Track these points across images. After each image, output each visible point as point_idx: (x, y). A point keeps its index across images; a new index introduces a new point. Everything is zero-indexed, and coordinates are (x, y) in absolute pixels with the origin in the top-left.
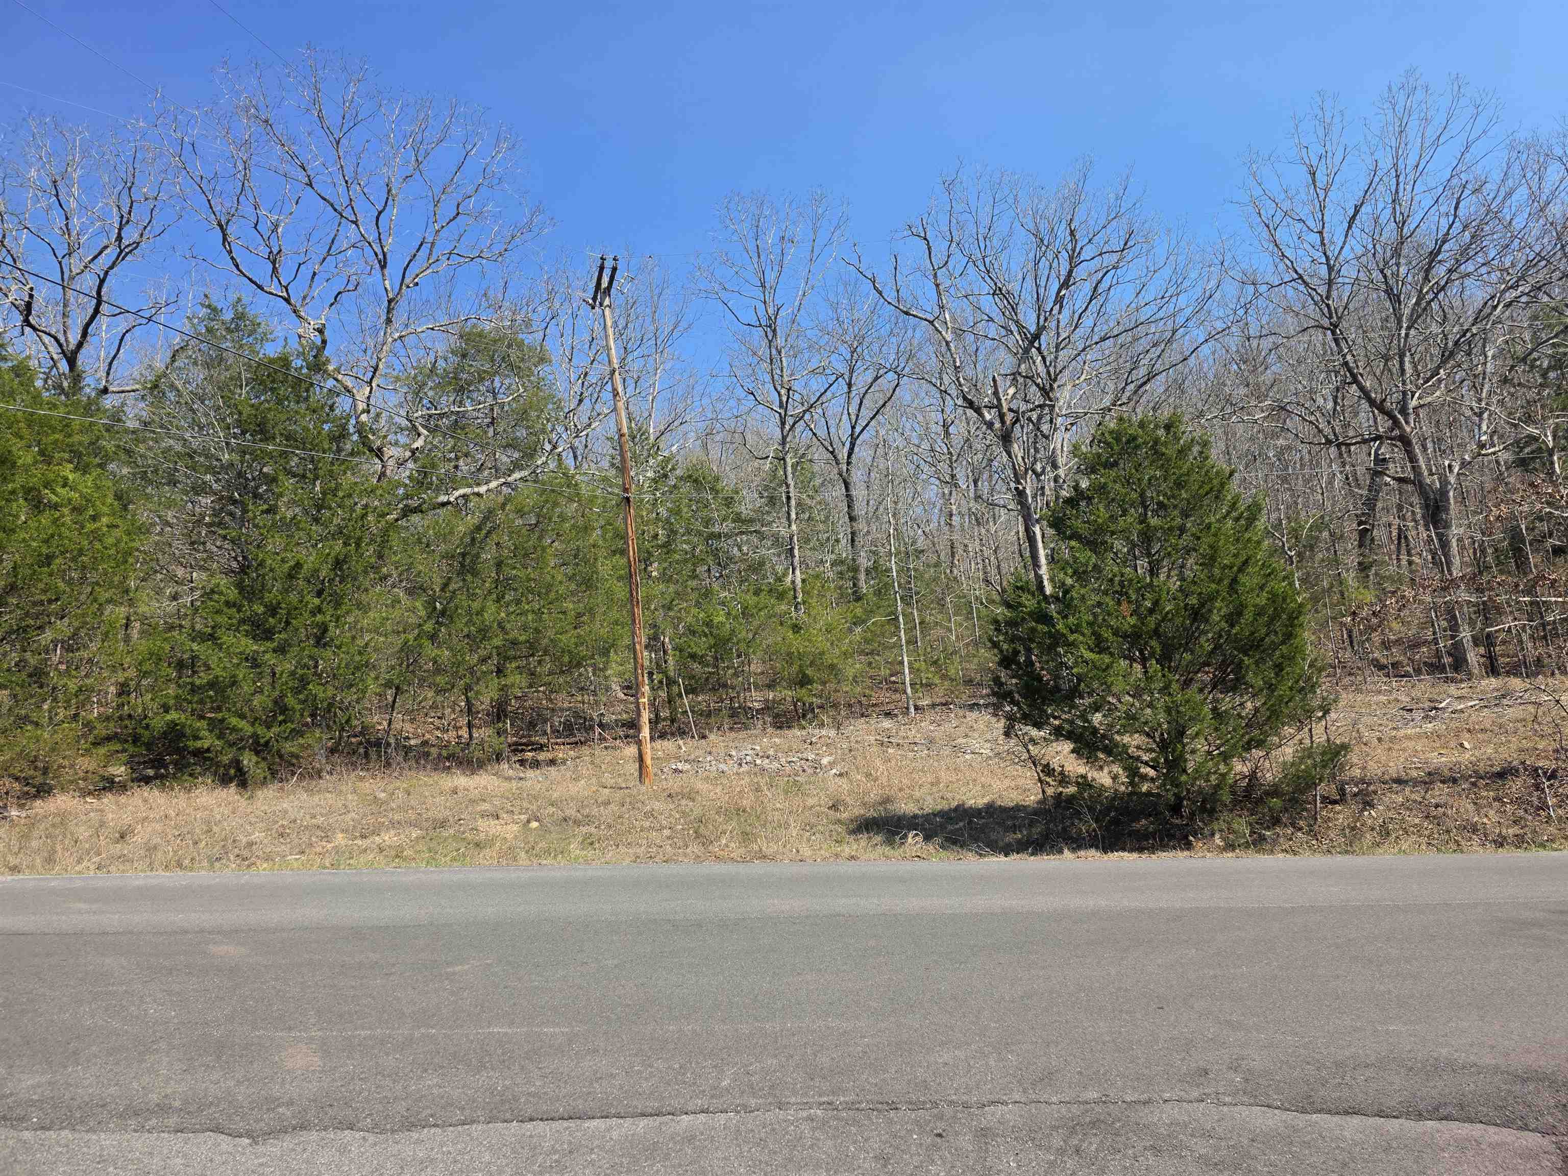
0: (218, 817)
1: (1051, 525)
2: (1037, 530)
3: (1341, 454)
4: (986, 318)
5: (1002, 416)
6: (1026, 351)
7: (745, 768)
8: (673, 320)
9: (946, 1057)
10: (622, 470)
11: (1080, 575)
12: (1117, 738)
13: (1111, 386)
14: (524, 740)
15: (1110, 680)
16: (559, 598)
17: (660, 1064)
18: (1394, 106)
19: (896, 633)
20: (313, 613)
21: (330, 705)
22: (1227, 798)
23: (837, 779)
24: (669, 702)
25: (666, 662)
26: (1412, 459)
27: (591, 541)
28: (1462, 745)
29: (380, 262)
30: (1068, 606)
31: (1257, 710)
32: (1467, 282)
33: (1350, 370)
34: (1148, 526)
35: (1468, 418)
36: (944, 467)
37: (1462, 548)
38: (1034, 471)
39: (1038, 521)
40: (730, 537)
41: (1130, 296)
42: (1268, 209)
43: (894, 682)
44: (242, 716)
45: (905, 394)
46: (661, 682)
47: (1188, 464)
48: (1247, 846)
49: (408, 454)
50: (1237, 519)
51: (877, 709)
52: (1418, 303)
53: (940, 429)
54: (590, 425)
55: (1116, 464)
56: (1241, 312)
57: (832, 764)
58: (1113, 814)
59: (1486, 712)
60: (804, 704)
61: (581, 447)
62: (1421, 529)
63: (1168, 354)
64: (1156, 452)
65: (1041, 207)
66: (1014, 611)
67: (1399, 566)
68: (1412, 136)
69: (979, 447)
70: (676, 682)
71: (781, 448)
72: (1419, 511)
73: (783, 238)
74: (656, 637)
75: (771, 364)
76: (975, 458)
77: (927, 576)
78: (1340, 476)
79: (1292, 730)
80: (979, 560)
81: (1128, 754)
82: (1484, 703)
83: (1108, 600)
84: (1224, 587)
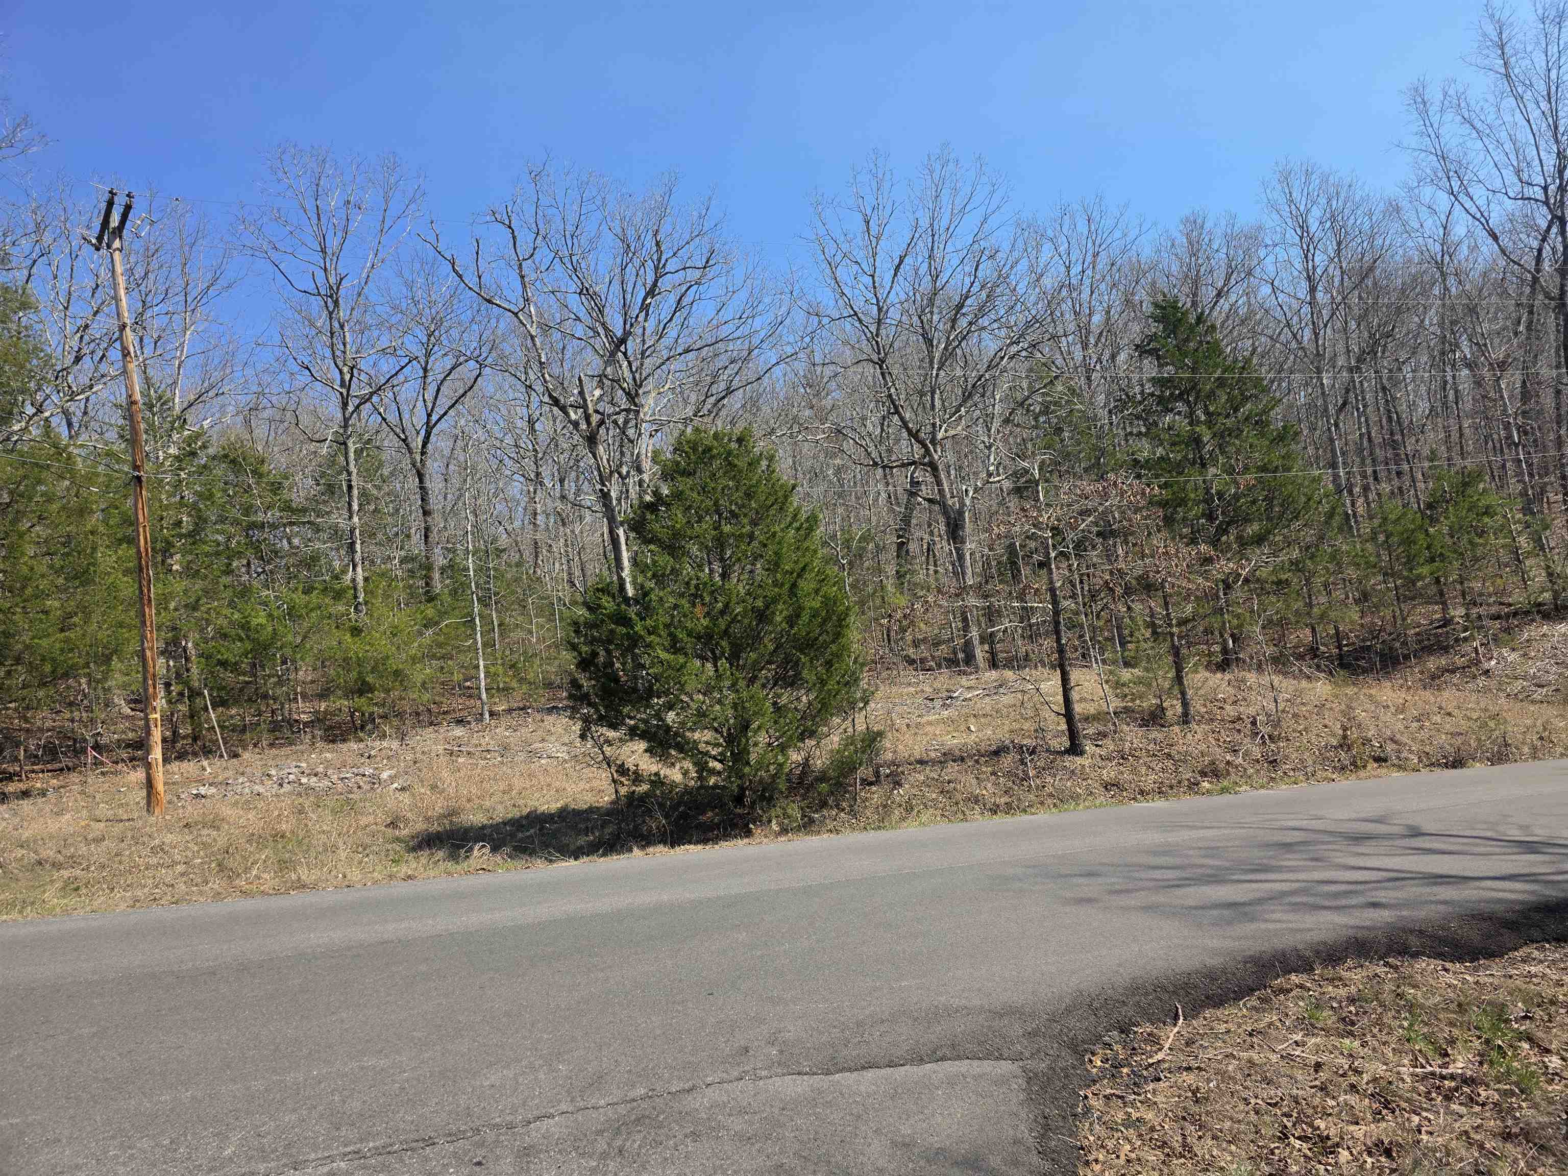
1: (632, 529)
2: (621, 532)
3: (885, 476)
4: (573, 316)
5: (587, 418)
6: (613, 354)
7: (287, 788)
8: (209, 276)
9: (494, 1078)
10: (133, 441)
11: (660, 578)
12: (688, 734)
13: (693, 398)
15: (683, 679)
16: (40, 595)
17: (145, 1144)
18: (932, 172)
19: (472, 636)
22: (782, 786)
23: (397, 794)
24: (191, 717)
25: (188, 670)
26: (939, 483)
27: (89, 527)
28: (969, 728)
30: (647, 608)
31: (810, 703)
32: (984, 334)
33: (893, 402)
34: (722, 532)
35: (981, 451)
36: (529, 463)
37: (974, 562)
38: (619, 474)
39: (622, 524)
40: (276, 528)
41: (711, 313)
42: (831, 249)
43: (469, 688)
45: (490, 383)
46: (181, 694)
47: (757, 476)
48: (798, 830)
50: (798, 529)
51: (448, 717)
52: (946, 348)
53: (525, 425)
54: (91, 387)
55: (693, 473)
56: (807, 339)
57: (393, 779)
58: (681, 809)
59: (987, 699)
60: (363, 715)
61: (79, 414)
62: (944, 543)
63: (744, 371)
64: (730, 464)
65: (628, 214)
66: (595, 613)
67: (927, 575)
68: (944, 203)
69: (565, 446)
70: (200, 694)
71: (341, 431)
72: (943, 528)
73: (349, 202)
74: (175, 642)
75: (332, 337)
76: (562, 457)
77: (509, 576)
78: (884, 495)
79: (839, 721)
80: (564, 561)
81: (698, 751)
82: (986, 692)
83: (684, 602)
84: (785, 591)
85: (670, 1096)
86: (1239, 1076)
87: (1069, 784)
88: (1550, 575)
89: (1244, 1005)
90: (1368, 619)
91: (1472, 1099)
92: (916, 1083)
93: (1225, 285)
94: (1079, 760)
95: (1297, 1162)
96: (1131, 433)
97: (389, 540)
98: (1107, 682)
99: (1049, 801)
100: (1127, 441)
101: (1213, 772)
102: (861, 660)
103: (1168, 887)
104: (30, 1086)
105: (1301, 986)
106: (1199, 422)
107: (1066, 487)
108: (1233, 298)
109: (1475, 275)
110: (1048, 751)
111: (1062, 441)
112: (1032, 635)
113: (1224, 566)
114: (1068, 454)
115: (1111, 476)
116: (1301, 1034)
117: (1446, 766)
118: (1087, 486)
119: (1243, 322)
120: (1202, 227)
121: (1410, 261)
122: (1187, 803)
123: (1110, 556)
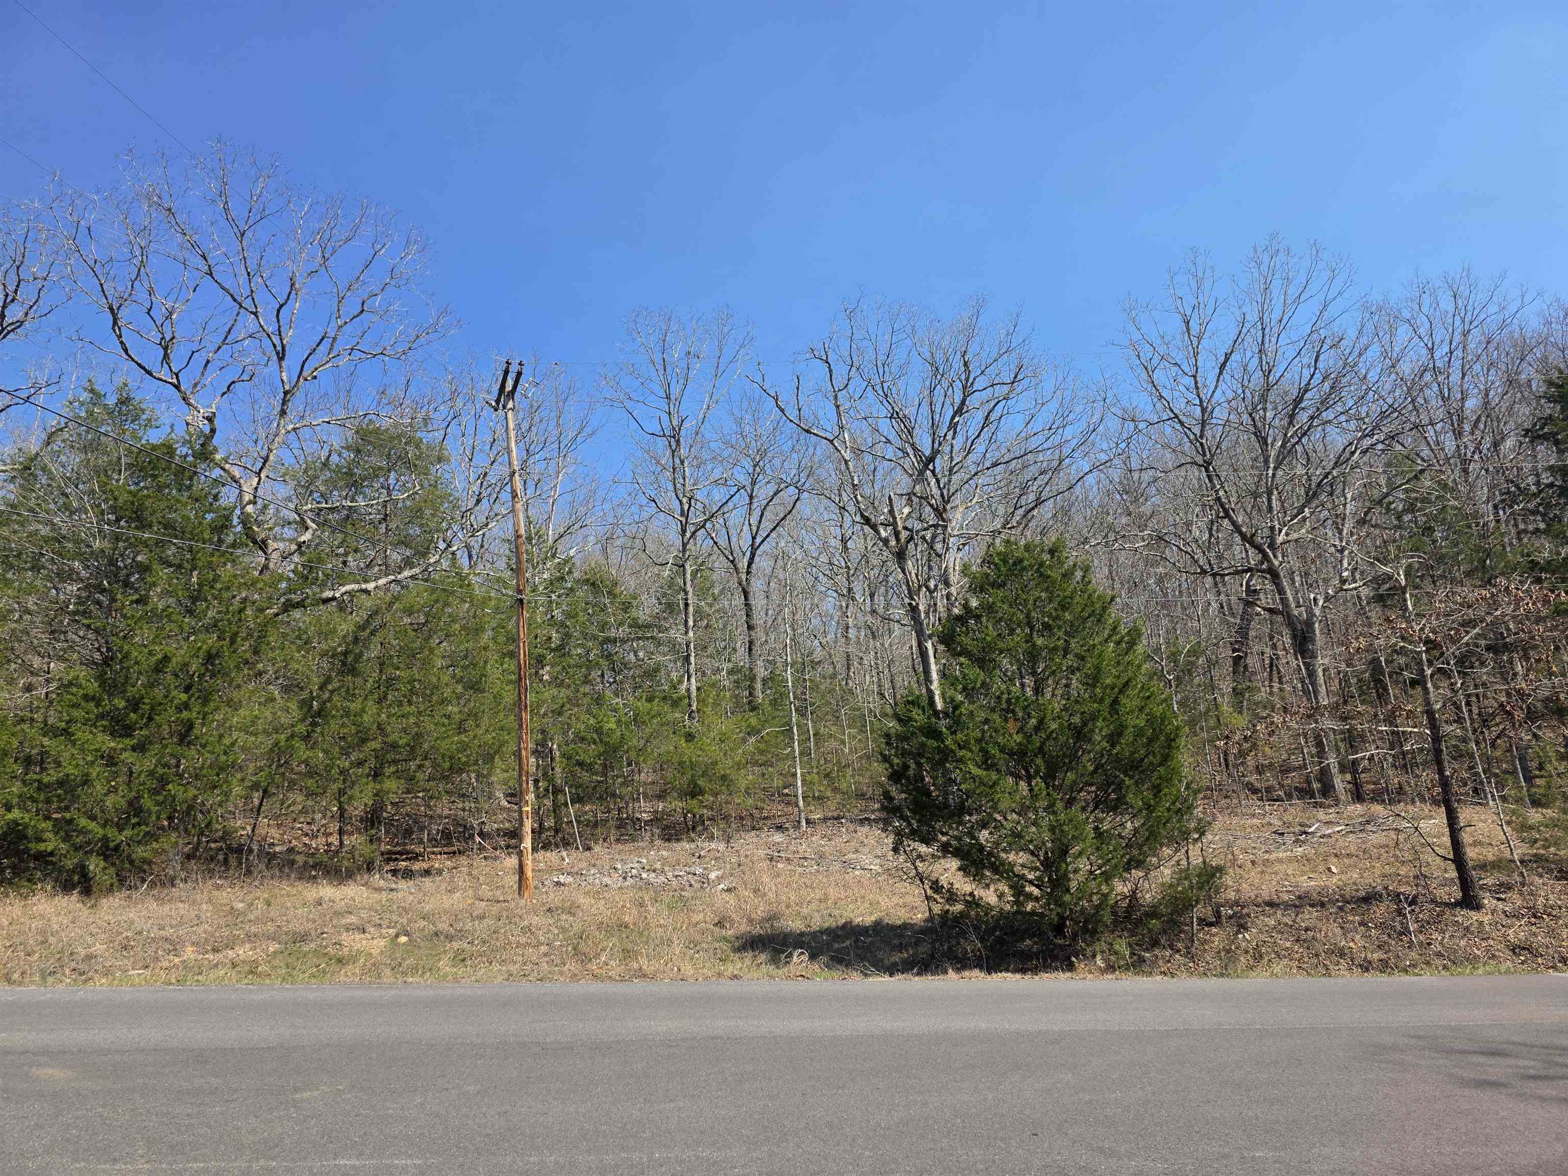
0: (56, 927)
1: (941, 641)
2: (929, 645)
3: (1216, 584)
4: (884, 439)
5: (897, 534)
6: (921, 473)
7: (630, 881)
8: (578, 425)
10: (517, 571)
11: (970, 692)
12: (1003, 855)
13: (1001, 510)
14: (399, 849)
15: (996, 797)
16: (443, 702)
18: (1259, 265)
19: (791, 744)
20: (179, 710)
21: (191, 808)
22: (1108, 918)
23: (724, 895)
24: (554, 811)
25: (553, 769)
26: (1281, 591)
27: (482, 644)
28: (1329, 869)
29: (278, 353)
30: (957, 722)
31: (1136, 830)
32: (1329, 428)
33: (1222, 505)
34: (1034, 645)
35: (1331, 554)
36: (841, 580)
37: (1328, 679)
38: (927, 588)
39: (930, 637)
40: (626, 642)
41: (1020, 426)
42: (1147, 353)
43: (787, 795)
44: (93, 818)
45: (805, 508)
46: (547, 790)
47: (1072, 587)
48: (1126, 968)
49: (294, 547)
50: (1118, 643)
51: (769, 822)
52: (1283, 446)
53: (838, 544)
54: (487, 525)
55: (1003, 585)
56: (1123, 445)
57: (720, 879)
58: (997, 933)
59: (1351, 837)
60: (694, 816)
61: (477, 547)
62: (1291, 658)
63: (1055, 480)
64: (1041, 575)
65: (937, 338)
66: (905, 725)
67: (1271, 693)
68: (1275, 294)
69: (875, 562)
70: (562, 791)
71: (681, 555)
72: (1287, 640)
73: (689, 353)
74: (543, 744)
75: (674, 473)
76: (872, 573)
77: (823, 687)
78: (1215, 605)
79: (1169, 851)
80: (874, 673)
81: (1013, 873)
82: (1350, 828)
83: (996, 717)
84: (1105, 707)
87: (1463, 943)
94: (1474, 915)
96: (1525, 531)
97: (718, 653)
98: (1509, 823)
99: (1438, 962)
100: (1520, 540)
102: (1194, 786)
104: (429, 1131)
107: (1441, 593)
110: (1433, 901)
111: (1434, 542)
112: (1405, 763)
114: (1442, 557)
115: (1502, 581)
118: (1471, 592)
123: (1505, 673)
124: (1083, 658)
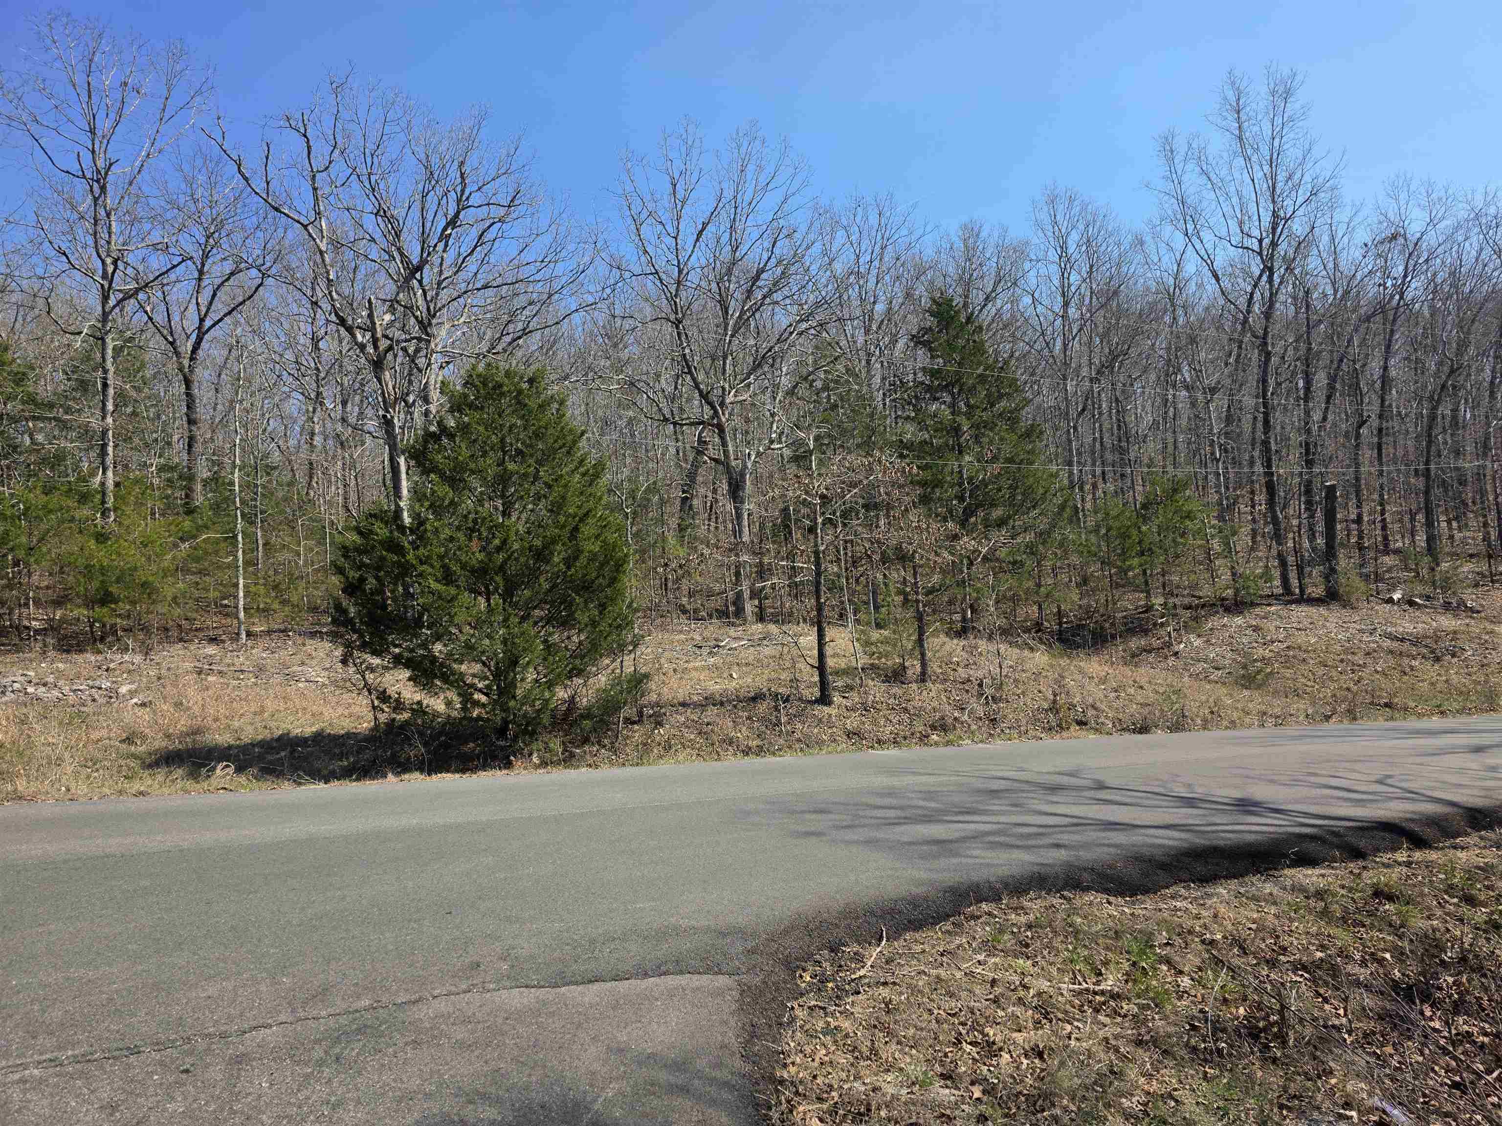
1: (414, 457)
2: (402, 460)
3: (675, 432)
4: (368, 237)
5: (375, 341)
6: (407, 280)
9: (212, 990)
11: (437, 508)
12: (455, 666)
13: (489, 334)
15: (453, 611)
18: (739, 146)
19: (233, 552)
22: (546, 719)
23: (136, 710)
26: (724, 444)
28: (731, 675)
30: (421, 538)
31: (580, 643)
32: (777, 309)
33: (687, 362)
34: (505, 469)
36: (309, 382)
37: (751, 521)
38: (405, 402)
39: (403, 452)
40: (17, 421)
41: (513, 253)
42: (636, 206)
43: (226, 606)
47: (547, 418)
48: (558, 763)
50: (583, 475)
51: (201, 635)
52: (740, 317)
53: (308, 342)
55: (480, 407)
56: (608, 291)
57: (132, 693)
58: (442, 738)
59: (751, 650)
60: (104, 626)
62: (726, 502)
63: (543, 314)
64: (519, 402)
65: (434, 141)
66: (365, 538)
67: (707, 530)
68: (749, 177)
69: (350, 368)
71: (100, 325)
72: (725, 487)
73: (126, 84)
75: (95, 224)
76: (346, 379)
77: (279, 495)
78: (672, 451)
79: (608, 661)
80: (340, 484)
81: (464, 682)
82: (750, 643)
83: (460, 535)
84: (566, 532)
85: (395, 1008)
86: (926, 990)
87: (816, 730)
88: (1234, 574)
89: (940, 929)
90: (1085, 601)
91: (1115, 1012)
92: (638, 995)
93: (993, 291)
94: (827, 710)
95: (966, 1063)
96: (901, 417)
97: (147, 445)
98: (858, 640)
99: (797, 746)
100: (896, 423)
101: (941, 726)
102: (635, 606)
103: (890, 824)
105: (990, 914)
106: (960, 413)
107: (838, 459)
108: (999, 303)
109: (1199, 309)
110: (800, 699)
111: (839, 416)
112: (797, 594)
113: (967, 543)
114: (843, 430)
115: (877, 453)
116: (984, 954)
117: (1134, 731)
118: (857, 460)
119: (1005, 327)
120: (977, 235)
121: (1148, 289)
122: (913, 753)
123: (871, 526)
124: (550, 487)
